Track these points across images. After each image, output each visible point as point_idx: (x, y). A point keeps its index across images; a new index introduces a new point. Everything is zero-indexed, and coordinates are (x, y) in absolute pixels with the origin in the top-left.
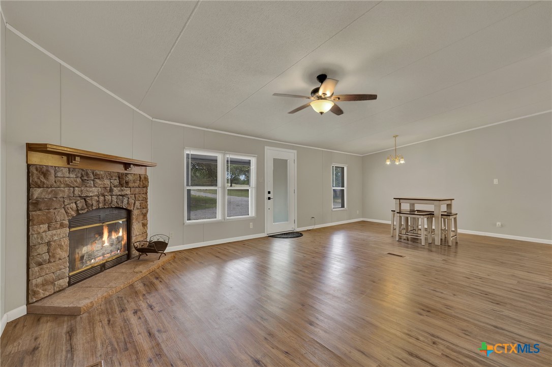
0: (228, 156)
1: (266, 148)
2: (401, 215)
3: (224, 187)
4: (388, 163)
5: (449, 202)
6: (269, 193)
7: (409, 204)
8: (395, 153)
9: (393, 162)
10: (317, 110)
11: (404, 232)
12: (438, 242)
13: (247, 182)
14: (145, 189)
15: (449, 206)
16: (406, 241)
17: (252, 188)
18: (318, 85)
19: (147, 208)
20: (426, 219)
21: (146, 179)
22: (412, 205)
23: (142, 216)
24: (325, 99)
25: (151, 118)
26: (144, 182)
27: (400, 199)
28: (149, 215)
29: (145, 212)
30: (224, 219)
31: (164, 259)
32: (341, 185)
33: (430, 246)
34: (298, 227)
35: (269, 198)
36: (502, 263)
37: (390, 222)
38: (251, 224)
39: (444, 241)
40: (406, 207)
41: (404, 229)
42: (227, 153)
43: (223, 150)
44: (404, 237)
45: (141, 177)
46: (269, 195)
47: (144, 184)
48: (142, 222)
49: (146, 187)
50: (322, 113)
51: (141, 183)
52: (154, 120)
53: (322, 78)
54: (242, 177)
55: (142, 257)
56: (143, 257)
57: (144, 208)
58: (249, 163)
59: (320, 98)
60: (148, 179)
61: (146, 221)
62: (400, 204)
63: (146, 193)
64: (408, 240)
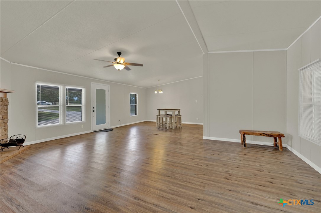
0: (67, 87)
1: (92, 83)
2: (160, 117)
3: (64, 105)
4: (156, 92)
5: (179, 110)
6: (94, 108)
7: (164, 112)
8: (158, 88)
9: (158, 92)
10: (117, 68)
11: (161, 124)
12: (173, 128)
13: (79, 102)
14: (6, 107)
15: (179, 112)
16: (162, 129)
17: (83, 105)
18: (117, 56)
19: (7, 118)
20: (169, 118)
21: (7, 100)
22: (166, 112)
23: (3, 124)
24: (121, 64)
25: (9, 62)
26: (5, 102)
27: (160, 109)
28: (8, 124)
29: (6, 121)
30: (65, 124)
31: (22, 149)
32: (135, 103)
33: (171, 129)
34: (111, 126)
35: (94, 111)
36: (192, 133)
37: (156, 121)
38: (82, 125)
39: (176, 127)
40: (163, 113)
41: (161, 123)
42: (66, 85)
43: (64, 83)
44: (162, 127)
45: (3, 99)
46: (94, 109)
47: (5, 104)
48: (4, 127)
49: (7, 106)
50: (119, 70)
51: (3, 103)
52: (11, 63)
53: (119, 54)
54: (76, 99)
55: (4, 150)
56: (6, 149)
57: (5, 119)
58: (81, 90)
59: (118, 63)
60: (8, 100)
61: (7, 127)
62: (160, 112)
63: (7, 110)
64: (163, 128)
